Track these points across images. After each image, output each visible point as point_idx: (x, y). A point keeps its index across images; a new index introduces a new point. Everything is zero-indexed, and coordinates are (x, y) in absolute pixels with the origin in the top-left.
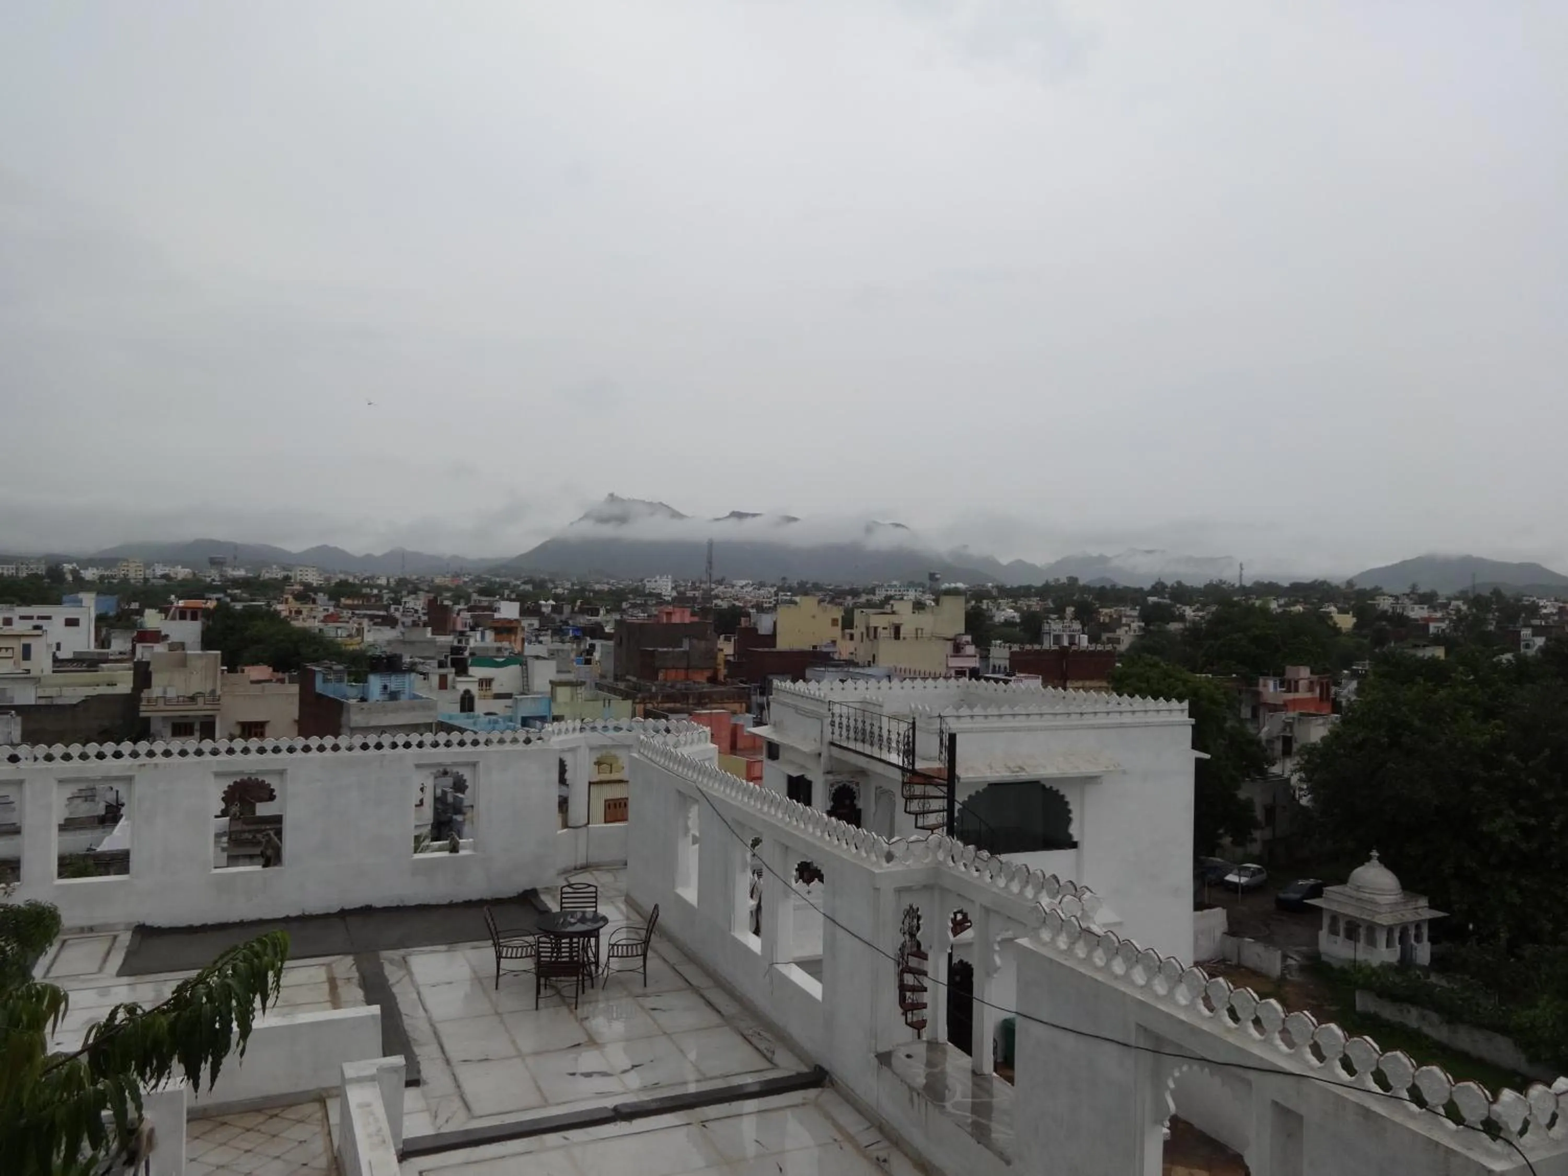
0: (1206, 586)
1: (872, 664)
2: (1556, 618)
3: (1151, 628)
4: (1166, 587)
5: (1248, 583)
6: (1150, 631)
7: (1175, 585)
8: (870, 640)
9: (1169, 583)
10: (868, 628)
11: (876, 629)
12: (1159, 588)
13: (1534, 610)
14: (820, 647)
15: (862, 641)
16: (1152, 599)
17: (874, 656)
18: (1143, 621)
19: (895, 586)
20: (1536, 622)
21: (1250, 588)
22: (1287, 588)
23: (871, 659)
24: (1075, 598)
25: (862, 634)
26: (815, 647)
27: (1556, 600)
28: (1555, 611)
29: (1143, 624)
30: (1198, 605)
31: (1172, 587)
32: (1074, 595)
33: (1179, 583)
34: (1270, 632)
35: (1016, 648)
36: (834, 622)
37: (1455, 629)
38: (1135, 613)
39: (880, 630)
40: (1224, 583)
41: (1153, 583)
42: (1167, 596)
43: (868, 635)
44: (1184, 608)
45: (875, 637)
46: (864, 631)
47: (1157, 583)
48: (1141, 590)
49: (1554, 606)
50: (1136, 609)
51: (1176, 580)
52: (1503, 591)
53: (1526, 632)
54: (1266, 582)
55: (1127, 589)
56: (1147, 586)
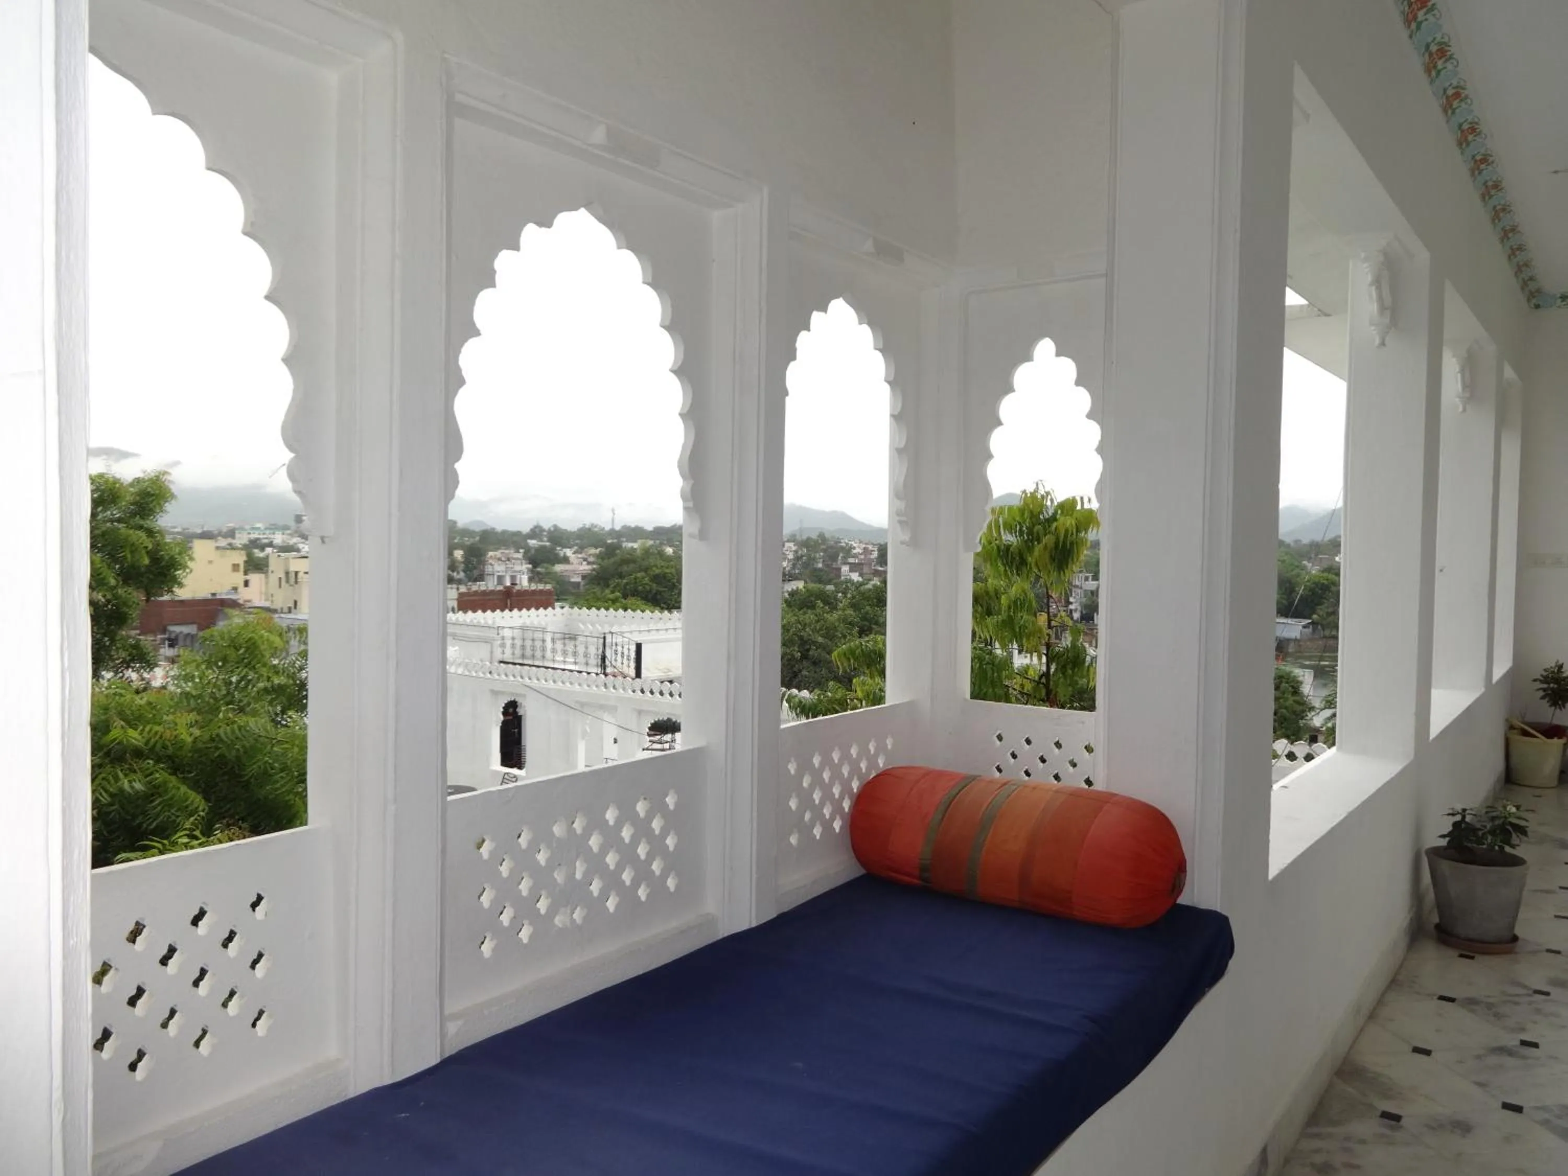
0: (580, 530)
1: (293, 610)
2: (862, 557)
3: (539, 569)
4: (544, 531)
5: (618, 528)
6: (539, 573)
7: (552, 529)
8: (291, 585)
9: (547, 526)
10: (287, 573)
11: (296, 573)
12: (536, 532)
13: (848, 551)
14: (221, 594)
15: (280, 586)
16: (533, 542)
17: (296, 603)
18: (530, 563)
19: (258, 529)
20: (851, 560)
21: (619, 531)
22: (651, 532)
23: (291, 605)
24: (456, 541)
25: (280, 578)
26: (214, 594)
27: (861, 542)
28: (861, 552)
29: (530, 566)
30: (576, 548)
31: (549, 531)
32: (455, 538)
33: (555, 526)
34: (667, 571)
35: (463, 589)
36: (235, 567)
37: (794, 566)
38: (520, 556)
39: (301, 575)
40: (596, 527)
41: (532, 527)
42: (545, 539)
43: (287, 581)
44: (565, 550)
45: (296, 582)
46: (283, 576)
47: (536, 527)
48: (518, 534)
49: (859, 547)
50: (519, 552)
51: (552, 524)
52: (827, 535)
53: (845, 569)
54: (633, 525)
55: (504, 532)
56: (526, 529)
